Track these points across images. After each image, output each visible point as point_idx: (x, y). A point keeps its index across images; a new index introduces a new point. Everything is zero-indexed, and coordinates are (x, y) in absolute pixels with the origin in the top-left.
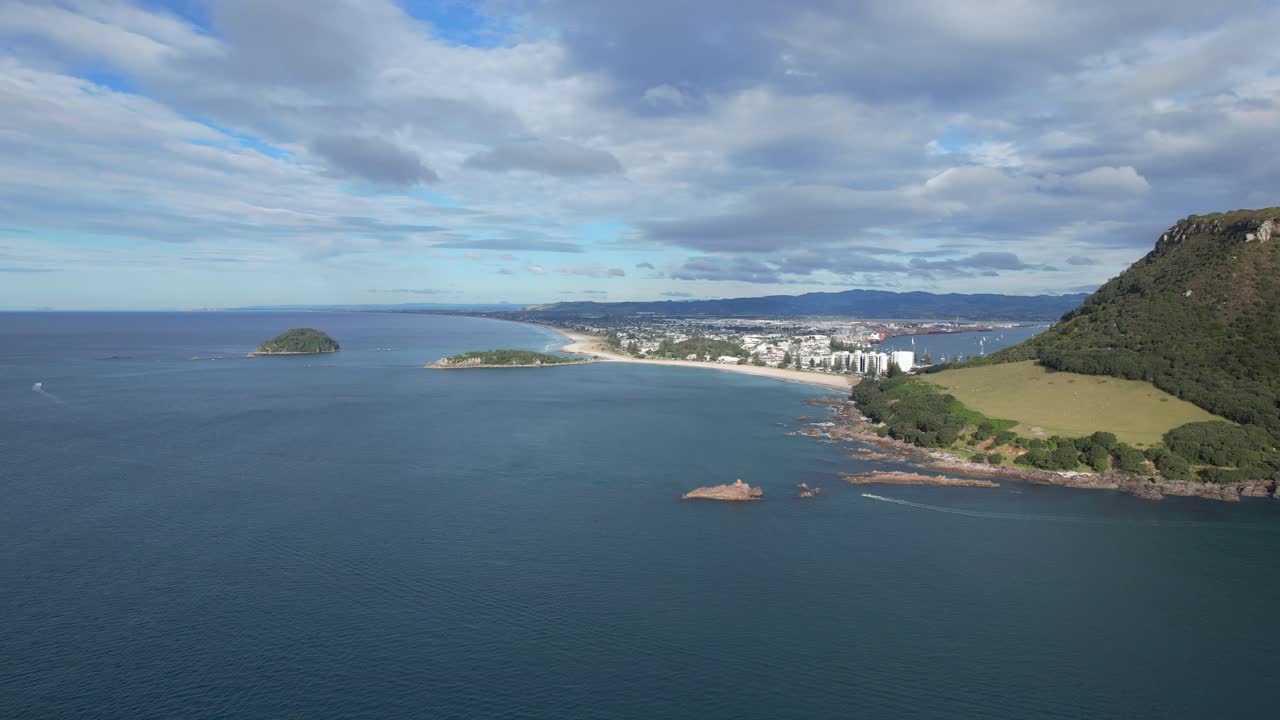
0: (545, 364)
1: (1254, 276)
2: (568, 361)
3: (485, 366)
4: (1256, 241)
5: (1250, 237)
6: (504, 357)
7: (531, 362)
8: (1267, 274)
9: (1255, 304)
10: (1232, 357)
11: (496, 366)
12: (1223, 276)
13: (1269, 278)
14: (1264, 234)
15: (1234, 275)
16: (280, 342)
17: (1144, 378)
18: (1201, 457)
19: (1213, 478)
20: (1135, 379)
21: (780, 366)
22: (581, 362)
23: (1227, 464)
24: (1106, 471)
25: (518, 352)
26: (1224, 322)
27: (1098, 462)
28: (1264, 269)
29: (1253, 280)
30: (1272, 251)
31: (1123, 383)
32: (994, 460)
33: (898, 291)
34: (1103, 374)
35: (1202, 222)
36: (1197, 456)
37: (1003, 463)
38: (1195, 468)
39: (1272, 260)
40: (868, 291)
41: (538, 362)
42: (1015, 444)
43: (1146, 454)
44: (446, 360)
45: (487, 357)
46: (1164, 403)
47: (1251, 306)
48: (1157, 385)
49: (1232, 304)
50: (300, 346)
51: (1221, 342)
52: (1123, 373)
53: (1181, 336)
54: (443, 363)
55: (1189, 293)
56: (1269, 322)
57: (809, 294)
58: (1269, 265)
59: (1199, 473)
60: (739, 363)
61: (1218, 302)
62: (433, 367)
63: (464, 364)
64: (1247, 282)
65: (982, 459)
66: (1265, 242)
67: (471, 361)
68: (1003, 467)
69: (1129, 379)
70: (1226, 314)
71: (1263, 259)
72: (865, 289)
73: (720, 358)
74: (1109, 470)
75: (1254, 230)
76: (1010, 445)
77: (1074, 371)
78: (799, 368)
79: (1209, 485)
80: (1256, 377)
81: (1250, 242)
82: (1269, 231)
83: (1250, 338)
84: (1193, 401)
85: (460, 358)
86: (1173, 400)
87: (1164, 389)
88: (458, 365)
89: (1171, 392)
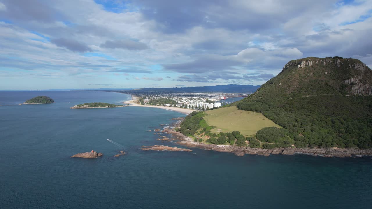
0: (109, 107)
1: (298, 79)
2: (118, 106)
3: (90, 108)
4: (301, 67)
5: (299, 66)
6: (96, 105)
7: (105, 106)
8: (302, 78)
9: (297, 88)
10: (287, 105)
11: (93, 107)
12: (290, 79)
13: (302, 79)
14: (303, 65)
15: (293, 78)
16: (33, 100)
17: (261, 112)
18: (265, 140)
19: (265, 147)
20: (258, 112)
21: (181, 107)
22: (122, 106)
23: (272, 142)
24: (233, 145)
25: (101, 103)
26: (288, 93)
27: (231, 141)
28: (302, 76)
29: (298, 80)
30: (305, 71)
31: (255, 113)
32: (200, 140)
33: (243, 85)
34: (250, 110)
35: (293, 62)
36: (264, 139)
37: (202, 142)
38: (261, 143)
39: (304, 74)
40: (234, 85)
41: (107, 106)
42: (208, 135)
43: (247, 139)
44: (76, 106)
45: (91, 105)
46: (264, 120)
47: (296, 88)
48: (263, 114)
49: (291, 87)
50: (40, 101)
51: (285, 100)
52: (255, 110)
53: (275, 98)
54: (75, 107)
55: (280, 84)
56: (300, 94)
57: (217, 85)
58: (303, 75)
59: (263, 145)
60: (170, 106)
61: (287, 87)
62: (72, 108)
63: (83, 107)
64: (296, 80)
65: (197, 140)
66: (303, 68)
67: (85, 106)
68: (202, 144)
69: (257, 112)
70: (288, 91)
71: (301, 73)
72: (233, 84)
73: (166, 105)
74: (234, 144)
75: (300, 64)
76: (207, 135)
77: (243, 110)
78: (186, 108)
79: (264, 150)
80: (292, 111)
81: (299, 68)
82: (304, 64)
83: (294, 99)
84: (272, 120)
85: (82, 105)
86: (266, 119)
87: (265, 116)
88: (81, 107)
89: (266, 117)
